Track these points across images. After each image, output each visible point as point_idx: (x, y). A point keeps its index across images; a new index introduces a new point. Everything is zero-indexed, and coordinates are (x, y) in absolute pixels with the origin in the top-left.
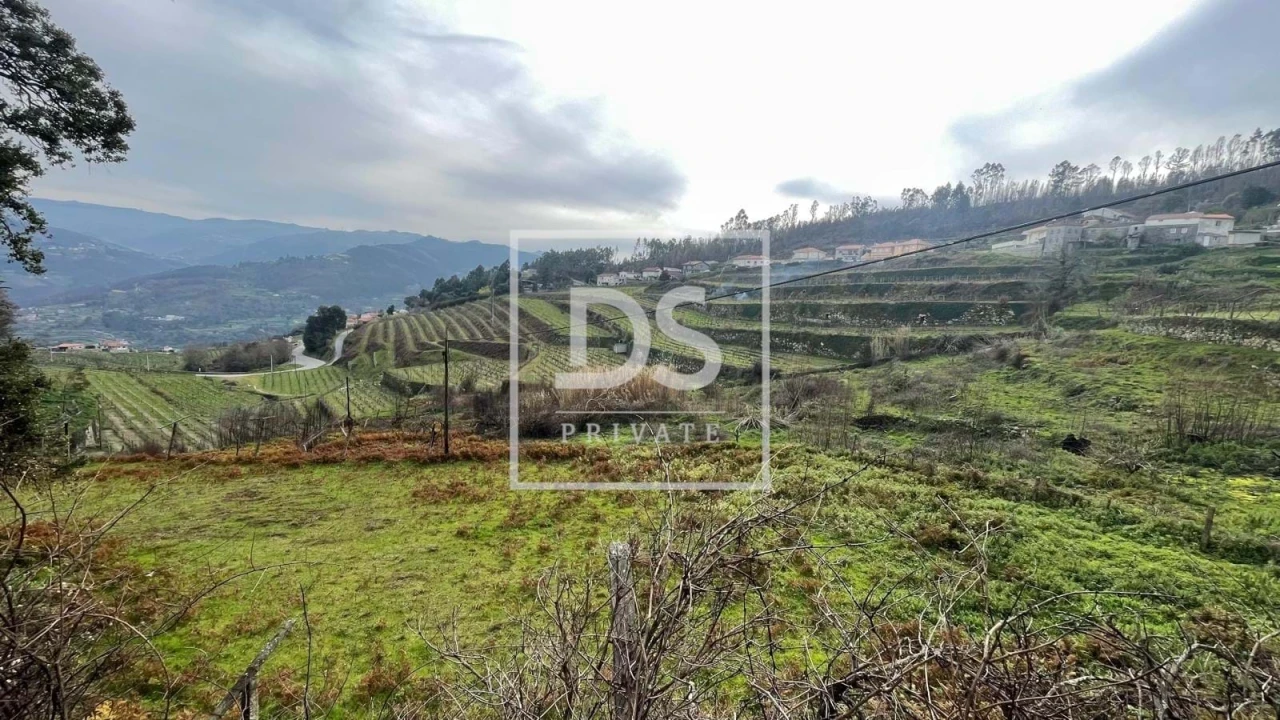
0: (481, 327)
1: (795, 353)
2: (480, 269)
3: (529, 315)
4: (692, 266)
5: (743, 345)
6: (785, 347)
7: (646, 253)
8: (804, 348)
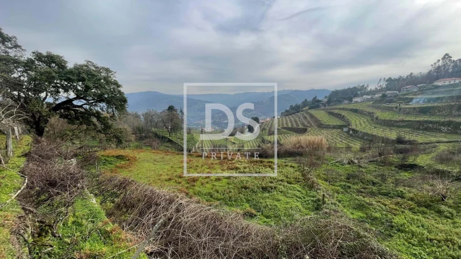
0: (296, 122)
1: (442, 132)
2: (306, 100)
3: (315, 117)
4: (407, 88)
5: (409, 128)
6: (436, 129)
7: (384, 84)
8: (448, 130)
